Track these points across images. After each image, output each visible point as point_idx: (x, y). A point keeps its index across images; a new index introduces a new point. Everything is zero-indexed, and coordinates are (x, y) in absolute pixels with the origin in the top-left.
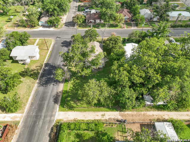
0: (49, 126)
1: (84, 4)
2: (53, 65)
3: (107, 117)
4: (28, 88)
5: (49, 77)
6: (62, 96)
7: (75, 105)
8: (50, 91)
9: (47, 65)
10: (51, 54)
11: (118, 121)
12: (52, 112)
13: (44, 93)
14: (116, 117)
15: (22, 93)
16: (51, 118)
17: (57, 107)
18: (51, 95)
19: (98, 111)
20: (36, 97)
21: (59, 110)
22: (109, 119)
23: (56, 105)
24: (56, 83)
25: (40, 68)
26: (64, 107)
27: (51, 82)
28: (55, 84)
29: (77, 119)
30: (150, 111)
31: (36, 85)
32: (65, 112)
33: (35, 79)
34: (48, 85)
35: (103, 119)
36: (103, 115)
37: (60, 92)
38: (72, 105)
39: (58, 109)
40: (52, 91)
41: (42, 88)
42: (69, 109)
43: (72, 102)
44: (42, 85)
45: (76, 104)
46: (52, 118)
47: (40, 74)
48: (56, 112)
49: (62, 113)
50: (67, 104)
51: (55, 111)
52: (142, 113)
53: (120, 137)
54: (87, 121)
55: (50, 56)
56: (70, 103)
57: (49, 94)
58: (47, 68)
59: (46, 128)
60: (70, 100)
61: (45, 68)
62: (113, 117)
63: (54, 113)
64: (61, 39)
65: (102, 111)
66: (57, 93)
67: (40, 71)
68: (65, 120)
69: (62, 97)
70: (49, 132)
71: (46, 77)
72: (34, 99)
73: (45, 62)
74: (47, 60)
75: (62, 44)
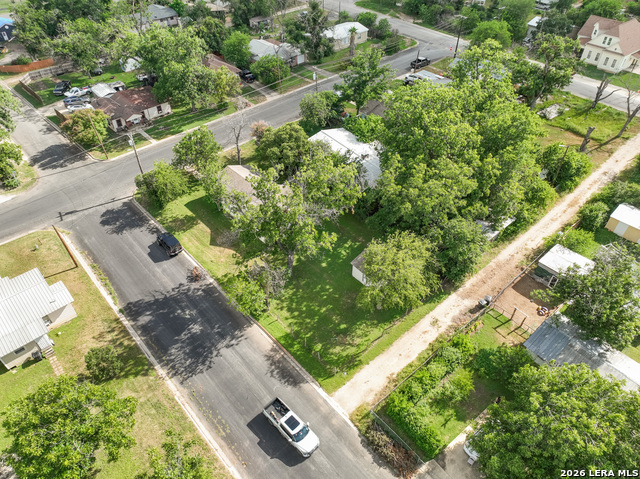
0: (351, 446)
1: (33, 78)
2: (157, 300)
3: (446, 322)
4: (153, 411)
5: (183, 336)
6: (294, 355)
7: (351, 351)
8: (243, 369)
9: (132, 310)
10: (105, 271)
11: (472, 311)
12: (317, 409)
13: (229, 386)
14: (462, 308)
15: (151, 442)
16: (331, 426)
17: (313, 387)
18: (258, 376)
19: (415, 322)
20: (215, 415)
21: (329, 392)
22: (454, 320)
23: (305, 386)
24: (233, 338)
25: (116, 333)
26: (331, 375)
27: (214, 346)
28: (234, 342)
29: (394, 376)
30: (499, 252)
31: (172, 385)
32: (348, 384)
33: (145, 375)
34: (215, 359)
35: (442, 330)
36: (435, 322)
37: (273, 350)
38: (344, 354)
39: (320, 391)
40: (248, 364)
42: (350, 368)
43: (338, 349)
44: (191, 371)
45: (349, 344)
46: (334, 421)
47: (144, 348)
48: (325, 401)
49: (343, 391)
50: (331, 363)
51: (321, 401)
52: (492, 264)
53: (510, 338)
54: (419, 359)
55: (111, 280)
56: (336, 355)
57: (249, 378)
58: (144, 319)
59: (350, 456)
60: (325, 349)
61: (140, 323)
62: (456, 312)
63: (324, 409)
64: (81, 214)
65: (422, 317)
66: (269, 358)
67: (130, 339)
68: (370, 399)
69: (297, 357)
70: (369, 457)
71: (176, 342)
72: (220, 422)
73: (116, 309)
74: (113, 298)
75: (107, 227)
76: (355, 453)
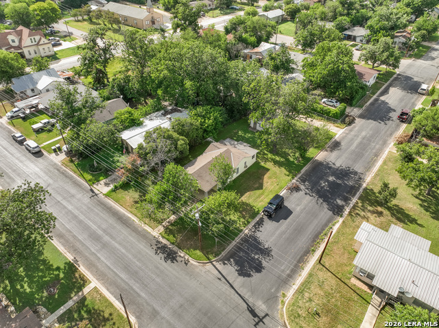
2: (323, 201)
5: (339, 182)
8: (343, 157)
9: (338, 211)
10: (314, 241)
18: (343, 152)
21: (336, 134)
23: (338, 140)
24: (328, 164)
25: (358, 212)
27: (337, 169)
28: (331, 163)
31: (368, 178)
33: (372, 190)
34: (344, 167)
37: (327, 151)
41: (358, 168)
44: (356, 174)
46: (347, 132)
47: (358, 195)
51: (341, 136)
55: (320, 233)
57: (346, 155)
58: (340, 202)
61: (344, 203)
63: (344, 135)
66: (331, 151)
67: (357, 203)
68: (331, 125)
71: (345, 184)
72: (372, 159)
73: (341, 220)
74: (334, 225)
75: (264, 263)
76: (355, 127)
